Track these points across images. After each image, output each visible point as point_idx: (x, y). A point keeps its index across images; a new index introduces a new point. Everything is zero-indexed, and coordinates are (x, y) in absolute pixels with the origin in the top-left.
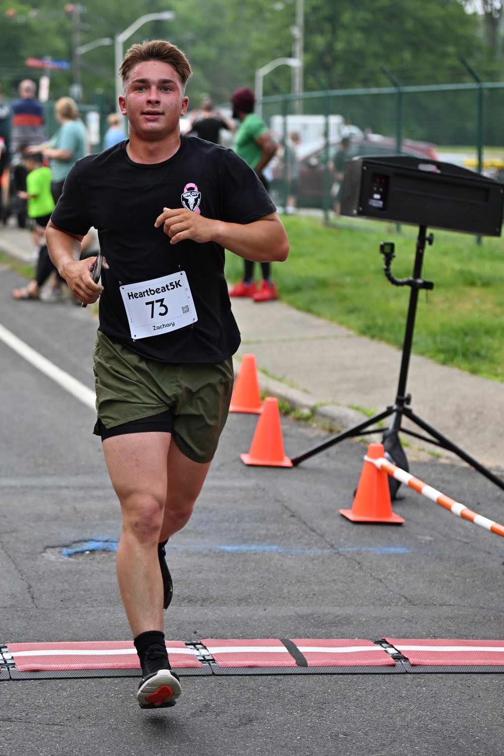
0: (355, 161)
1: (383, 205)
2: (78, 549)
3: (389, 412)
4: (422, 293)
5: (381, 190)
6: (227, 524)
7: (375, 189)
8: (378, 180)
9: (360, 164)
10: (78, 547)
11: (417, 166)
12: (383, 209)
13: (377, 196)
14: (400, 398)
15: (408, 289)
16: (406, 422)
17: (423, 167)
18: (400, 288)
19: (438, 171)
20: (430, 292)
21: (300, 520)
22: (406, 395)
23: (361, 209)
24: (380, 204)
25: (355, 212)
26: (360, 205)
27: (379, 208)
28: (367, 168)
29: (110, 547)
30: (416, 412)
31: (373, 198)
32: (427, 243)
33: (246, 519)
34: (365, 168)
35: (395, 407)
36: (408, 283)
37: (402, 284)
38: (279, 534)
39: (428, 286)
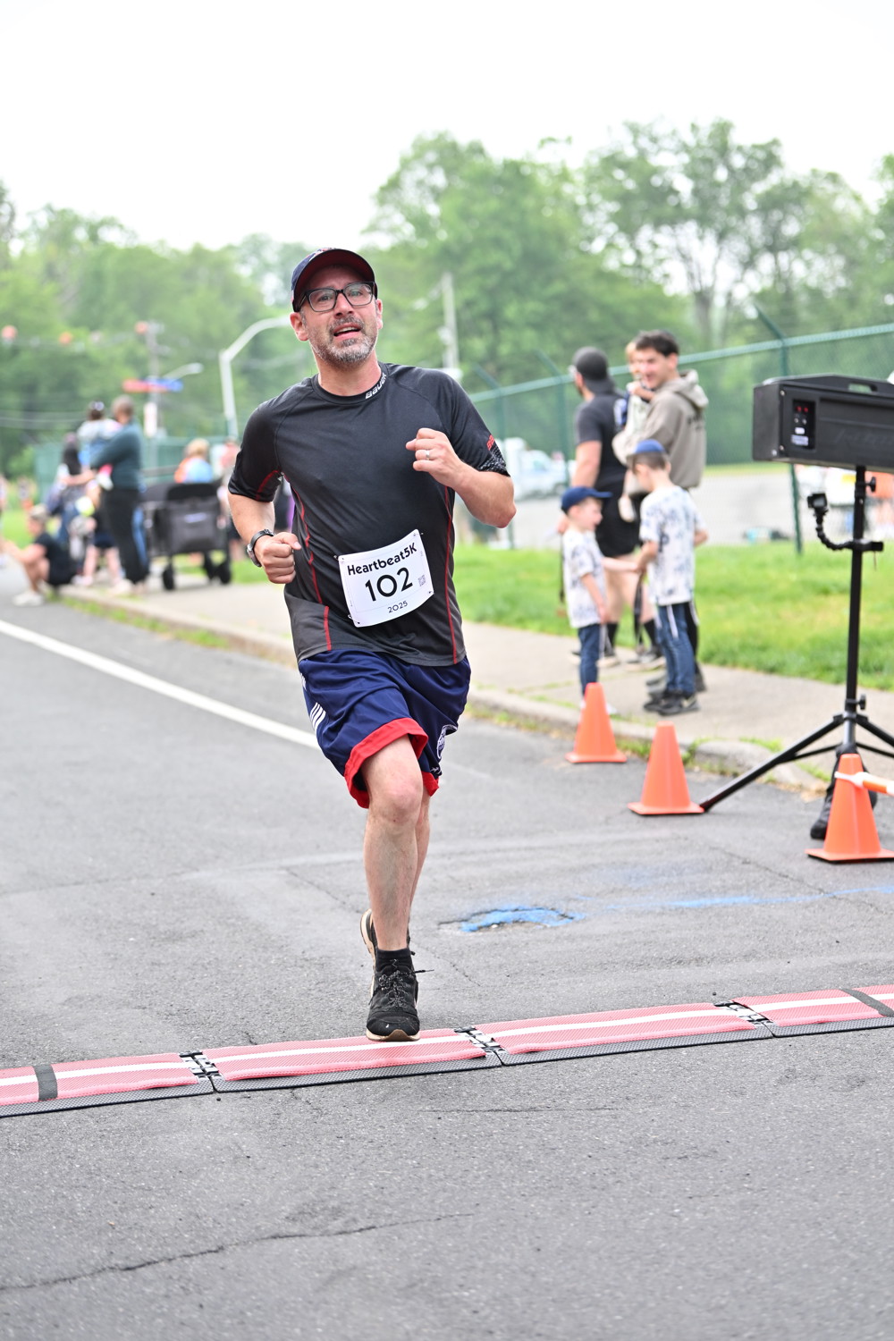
0: (768, 386)
1: (809, 441)
2: (482, 923)
3: (837, 722)
4: (867, 557)
5: (805, 422)
6: (665, 879)
7: (797, 421)
8: (800, 409)
9: (777, 388)
10: (480, 920)
11: (847, 386)
12: (810, 446)
13: (800, 431)
14: (851, 701)
15: (848, 553)
16: (862, 735)
17: (853, 388)
18: (838, 553)
19: (875, 393)
20: (878, 554)
21: (758, 866)
22: (858, 698)
23: (782, 448)
24: (805, 441)
25: (775, 453)
26: (781, 443)
27: (804, 447)
28: (786, 393)
29: (523, 916)
30: (873, 720)
31: (795, 434)
32: (868, 489)
33: (687, 870)
34: (783, 393)
35: (845, 714)
36: (849, 546)
37: (840, 547)
38: (740, 883)
39: (877, 547)
